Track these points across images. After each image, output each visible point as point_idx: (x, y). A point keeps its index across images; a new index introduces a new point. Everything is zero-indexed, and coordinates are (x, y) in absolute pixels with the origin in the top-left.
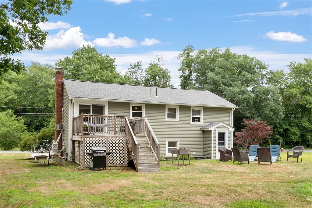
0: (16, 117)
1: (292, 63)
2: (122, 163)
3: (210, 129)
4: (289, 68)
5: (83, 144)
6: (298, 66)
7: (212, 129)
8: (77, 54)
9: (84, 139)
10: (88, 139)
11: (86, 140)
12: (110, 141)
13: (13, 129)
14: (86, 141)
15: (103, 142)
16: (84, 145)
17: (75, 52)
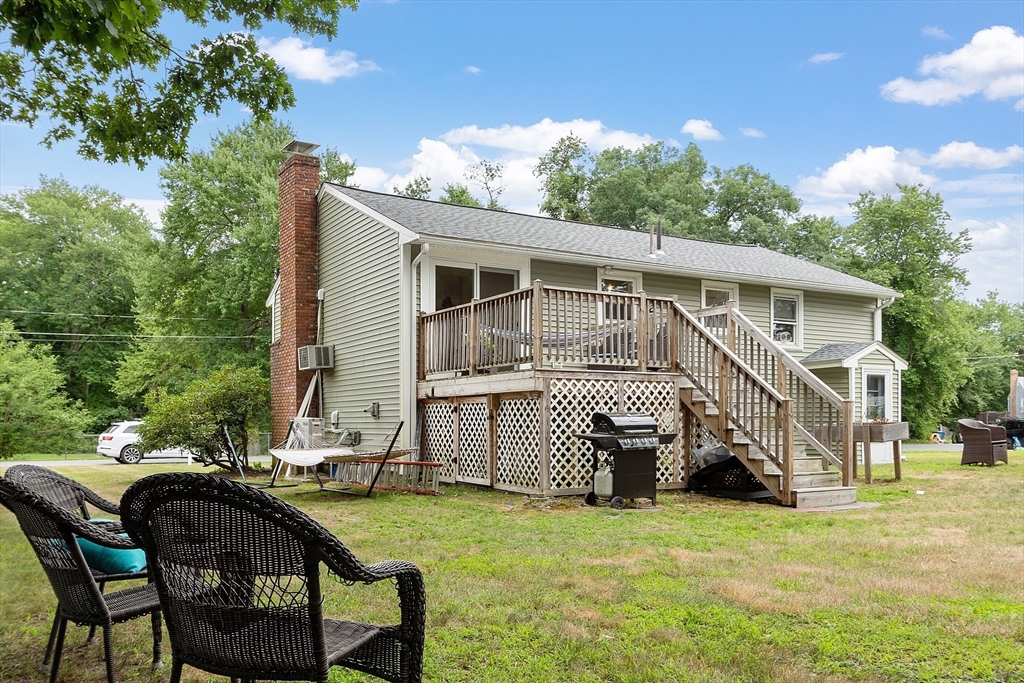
0: (32, 347)
1: (864, 196)
2: (667, 479)
3: (845, 364)
4: (857, 209)
5: (545, 405)
6: (883, 205)
7: (850, 363)
8: (227, 144)
9: (548, 387)
10: (560, 385)
11: (552, 388)
12: (629, 393)
13: (22, 385)
14: (555, 391)
15: (607, 398)
16: (547, 408)
17: (220, 139)
